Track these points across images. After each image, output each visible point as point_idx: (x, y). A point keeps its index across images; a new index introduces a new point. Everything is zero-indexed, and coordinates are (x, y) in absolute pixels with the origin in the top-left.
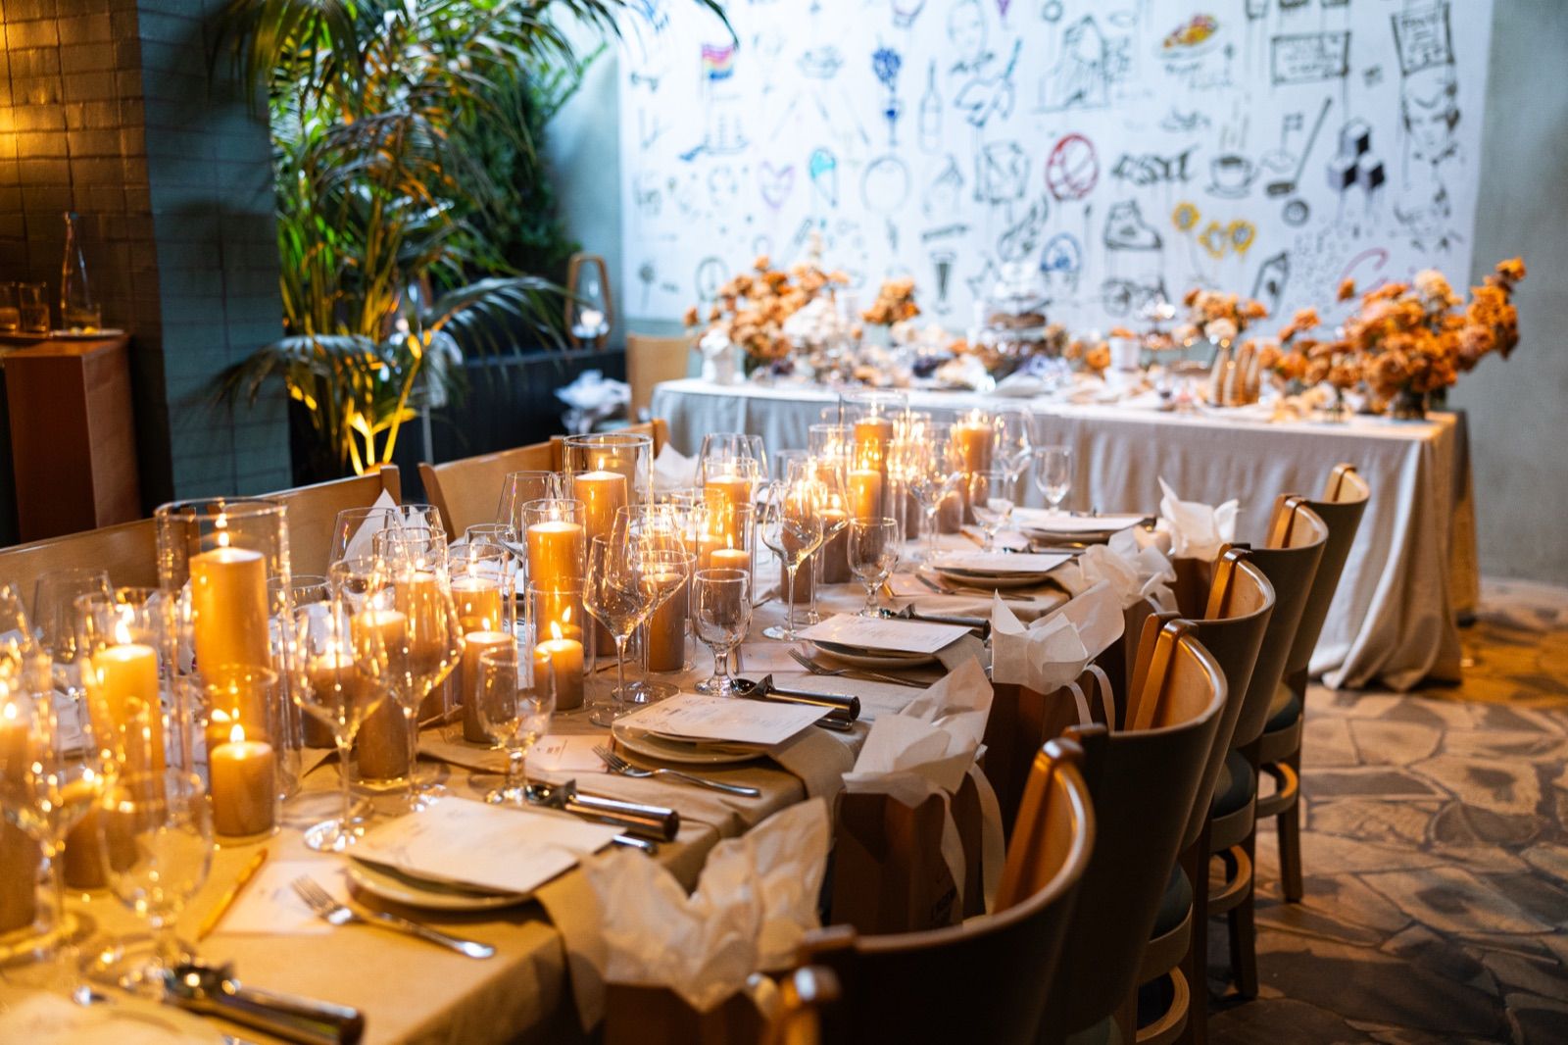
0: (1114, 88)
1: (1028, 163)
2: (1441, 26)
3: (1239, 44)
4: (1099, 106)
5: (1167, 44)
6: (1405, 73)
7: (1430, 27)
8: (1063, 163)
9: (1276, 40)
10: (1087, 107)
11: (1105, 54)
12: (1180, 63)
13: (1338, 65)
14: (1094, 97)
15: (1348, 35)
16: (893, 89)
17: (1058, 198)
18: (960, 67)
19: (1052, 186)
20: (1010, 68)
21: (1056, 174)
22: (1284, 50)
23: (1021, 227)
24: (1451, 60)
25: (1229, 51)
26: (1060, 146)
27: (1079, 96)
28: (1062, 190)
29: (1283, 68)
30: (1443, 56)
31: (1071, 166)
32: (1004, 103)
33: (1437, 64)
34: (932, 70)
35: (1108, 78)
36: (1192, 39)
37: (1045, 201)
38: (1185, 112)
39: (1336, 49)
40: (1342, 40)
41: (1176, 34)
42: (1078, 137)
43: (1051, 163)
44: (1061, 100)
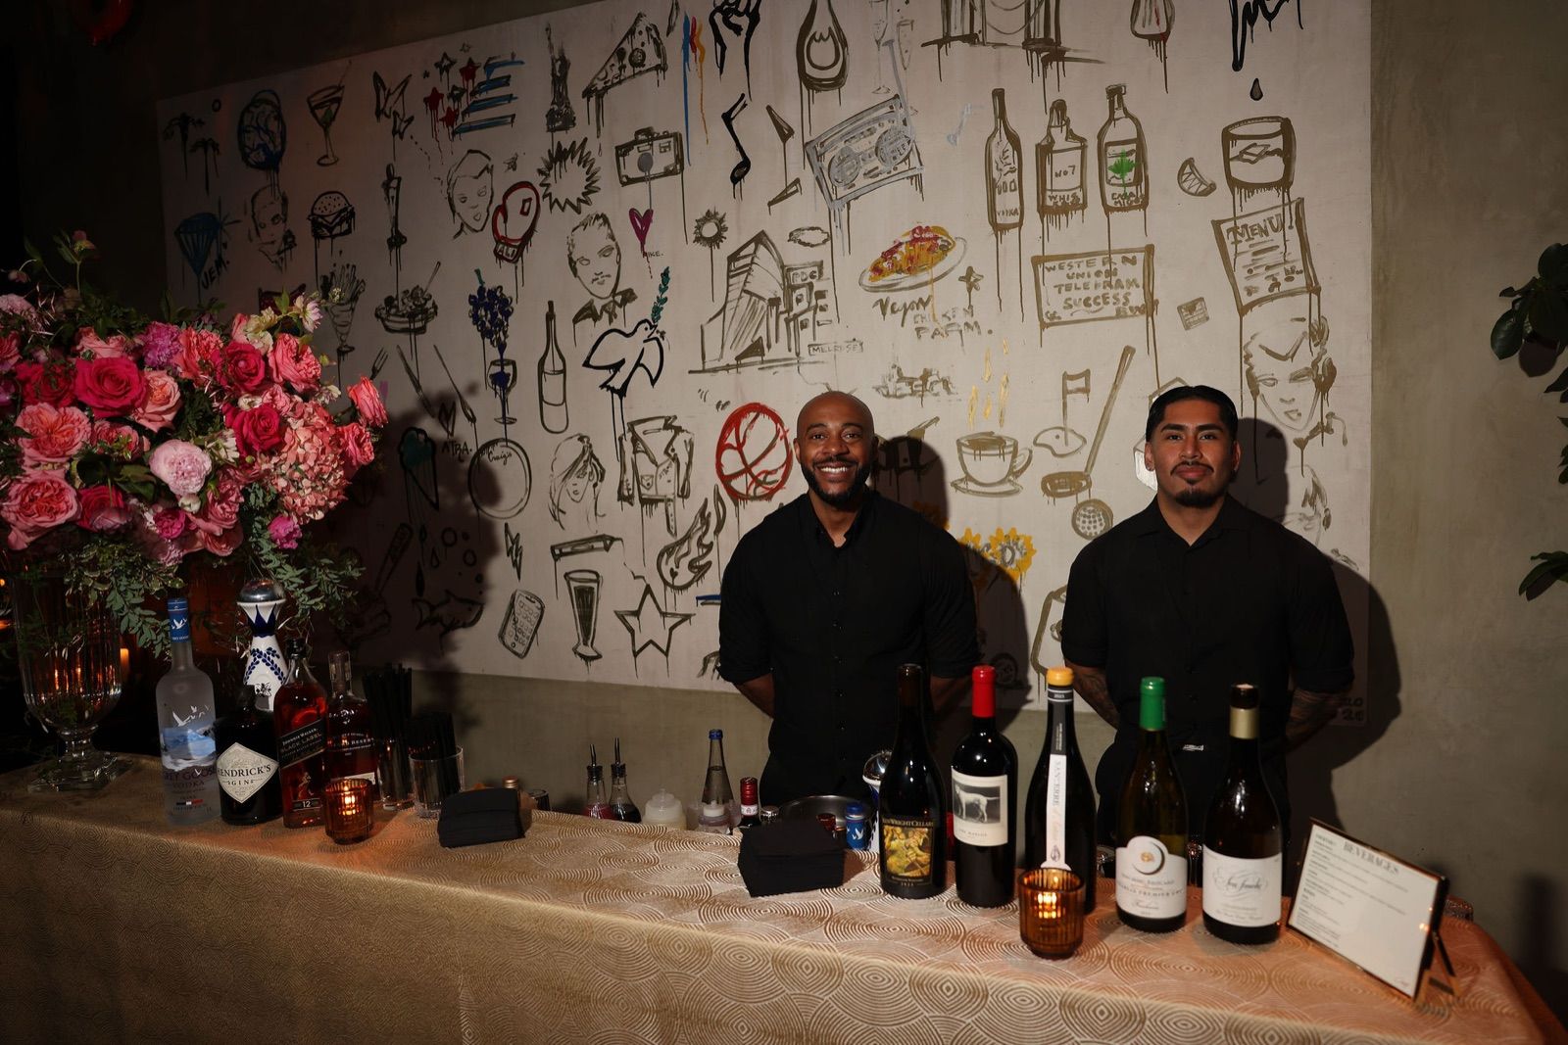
0: (806, 336)
1: (690, 445)
2: (1293, 235)
3: (985, 268)
4: (786, 363)
5: (877, 270)
6: (1243, 310)
7: (1276, 238)
8: (739, 447)
9: (1037, 261)
10: (767, 365)
11: (789, 289)
12: (899, 298)
13: (1137, 298)
14: (778, 351)
15: (1150, 250)
16: (502, 347)
17: (735, 496)
18: (588, 312)
19: (726, 480)
20: (657, 311)
21: (731, 462)
22: (1053, 278)
23: (688, 537)
24: (1313, 288)
25: (970, 279)
26: (733, 422)
27: (756, 348)
28: (739, 485)
29: (1054, 302)
30: (1300, 281)
31: (751, 452)
32: (651, 361)
33: (1291, 293)
34: (550, 317)
35: (796, 323)
36: (912, 266)
37: (718, 498)
38: (913, 371)
39: (1136, 272)
40: (1140, 257)
41: (888, 254)
42: (760, 409)
43: (722, 447)
44: (730, 358)
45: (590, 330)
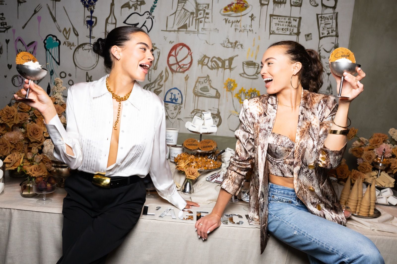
0: (201, 25)
1: (159, 53)
2: (334, 21)
3: (257, 15)
4: (194, 32)
5: (226, 9)
6: (320, 38)
7: (330, 21)
8: (176, 56)
9: (271, 16)
10: (188, 32)
11: (198, 10)
12: (231, 19)
13: (295, 31)
14: (192, 28)
15: (300, 18)
16: (92, 12)
17: (172, 71)
18: (127, 5)
19: (170, 66)
20: (152, 9)
21: (172, 60)
22: (275, 21)
23: (155, 82)
24: (337, 36)
25: (252, 17)
26: (174, 48)
27: (185, 26)
28: (174, 67)
29: (274, 28)
30: (334, 33)
31: (179, 58)
32: (149, 25)
33: (332, 36)
34: (112, 4)
35: (199, 21)
36: (236, 10)
37: (166, 71)
38: (232, 40)
39: (296, 24)
40: (298, 20)
41: (230, 6)
42: (184, 45)
43: (170, 55)
44: (176, 28)
45: (127, 12)
